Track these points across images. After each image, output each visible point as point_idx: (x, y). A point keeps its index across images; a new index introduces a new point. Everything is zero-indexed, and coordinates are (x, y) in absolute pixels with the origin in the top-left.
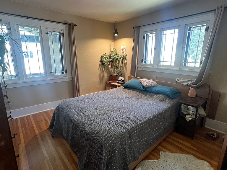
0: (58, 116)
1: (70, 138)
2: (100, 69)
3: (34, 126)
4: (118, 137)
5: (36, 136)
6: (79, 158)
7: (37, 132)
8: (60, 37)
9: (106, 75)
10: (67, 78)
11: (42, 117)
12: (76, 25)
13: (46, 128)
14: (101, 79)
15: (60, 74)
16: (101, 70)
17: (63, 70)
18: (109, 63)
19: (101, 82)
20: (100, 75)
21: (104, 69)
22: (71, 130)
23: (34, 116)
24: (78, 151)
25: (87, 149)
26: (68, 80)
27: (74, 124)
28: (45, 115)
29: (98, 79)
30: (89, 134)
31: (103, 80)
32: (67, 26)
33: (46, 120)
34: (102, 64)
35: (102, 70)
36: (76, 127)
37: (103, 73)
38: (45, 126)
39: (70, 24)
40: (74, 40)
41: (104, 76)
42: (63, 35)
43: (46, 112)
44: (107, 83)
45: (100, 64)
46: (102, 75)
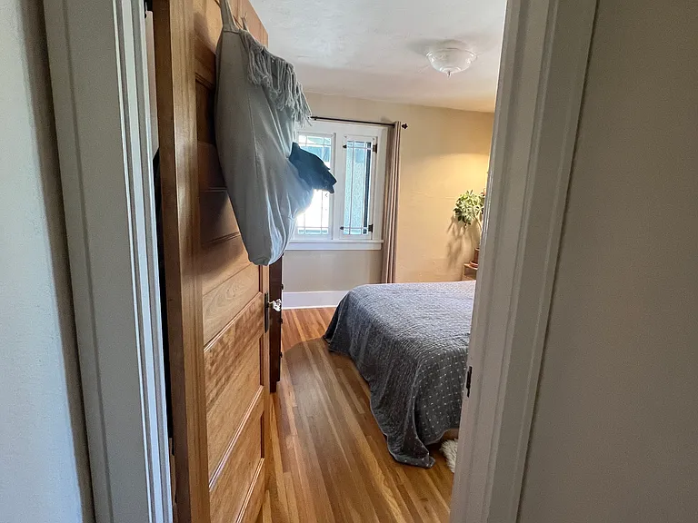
0: (345, 315)
1: (362, 355)
2: (451, 229)
3: (299, 328)
4: (449, 355)
5: (301, 344)
6: (374, 393)
7: (303, 339)
8: (369, 152)
9: (467, 248)
10: (372, 242)
11: (313, 317)
12: (405, 126)
13: (320, 337)
14: (453, 256)
15: (360, 232)
16: (454, 232)
17: (365, 225)
18: (478, 217)
19: (450, 264)
20: (450, 246)
21: (462, 230)
22: (365, 339)
23: (299, 312)
24: (373, 381)
25: (390, 371)
26: (372, 248)
27: (372, 326)
28: (318, 315)
29: (442, 255)
30: (397, 342)
31: (456, 259)
32: (386, 128)
33: (320, 324)
34: (460, 217)
35: (456, 234)
36: (376, 331)
37: (459, 240)
38: (318, 333)
39: (393, 125)
40: (397, 159)
41: (459, 249)
42: (375, 149)
43: (321, 310)
44: (466, 267)
45: (452, 218)
46: (455, 246)
